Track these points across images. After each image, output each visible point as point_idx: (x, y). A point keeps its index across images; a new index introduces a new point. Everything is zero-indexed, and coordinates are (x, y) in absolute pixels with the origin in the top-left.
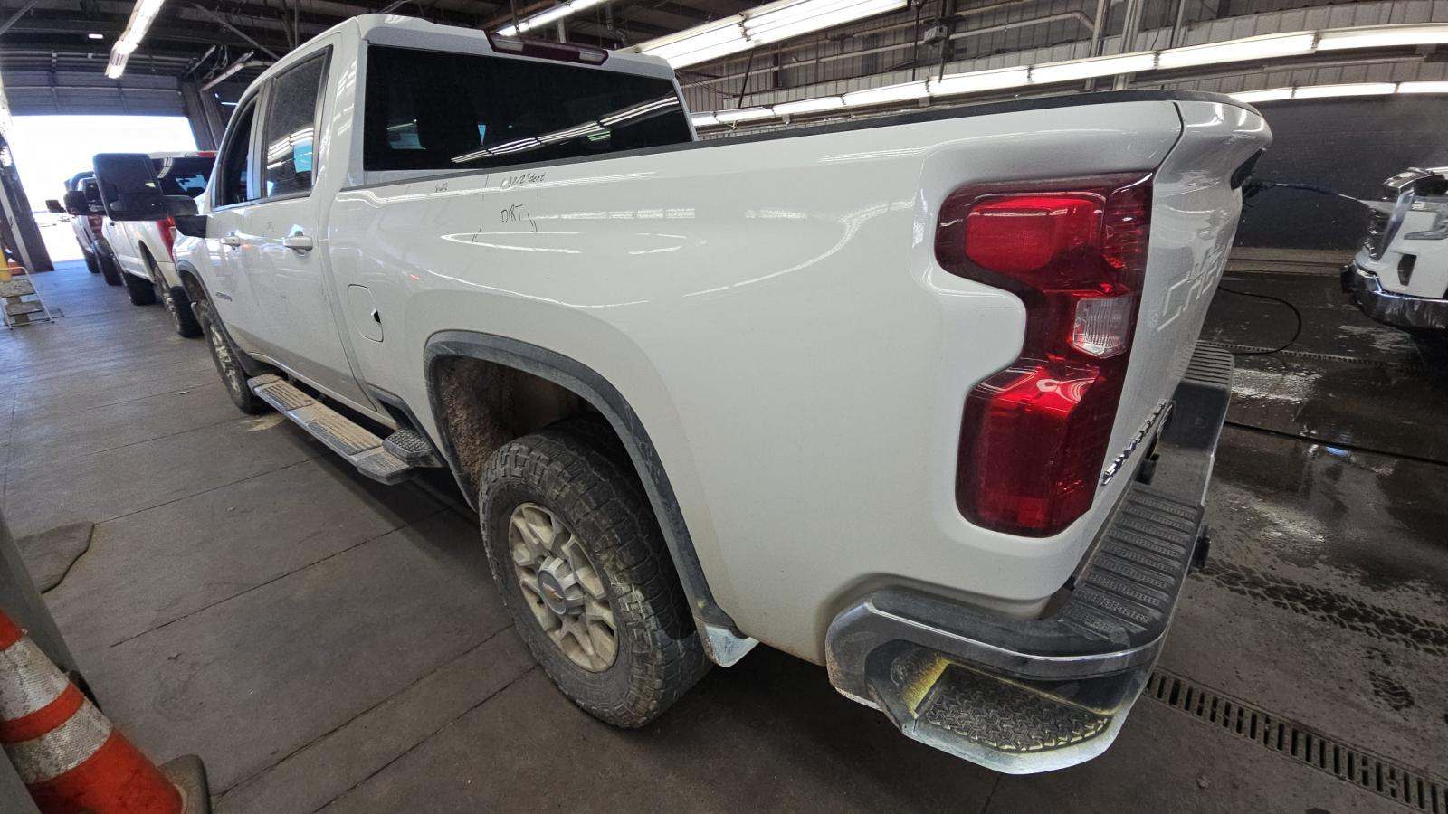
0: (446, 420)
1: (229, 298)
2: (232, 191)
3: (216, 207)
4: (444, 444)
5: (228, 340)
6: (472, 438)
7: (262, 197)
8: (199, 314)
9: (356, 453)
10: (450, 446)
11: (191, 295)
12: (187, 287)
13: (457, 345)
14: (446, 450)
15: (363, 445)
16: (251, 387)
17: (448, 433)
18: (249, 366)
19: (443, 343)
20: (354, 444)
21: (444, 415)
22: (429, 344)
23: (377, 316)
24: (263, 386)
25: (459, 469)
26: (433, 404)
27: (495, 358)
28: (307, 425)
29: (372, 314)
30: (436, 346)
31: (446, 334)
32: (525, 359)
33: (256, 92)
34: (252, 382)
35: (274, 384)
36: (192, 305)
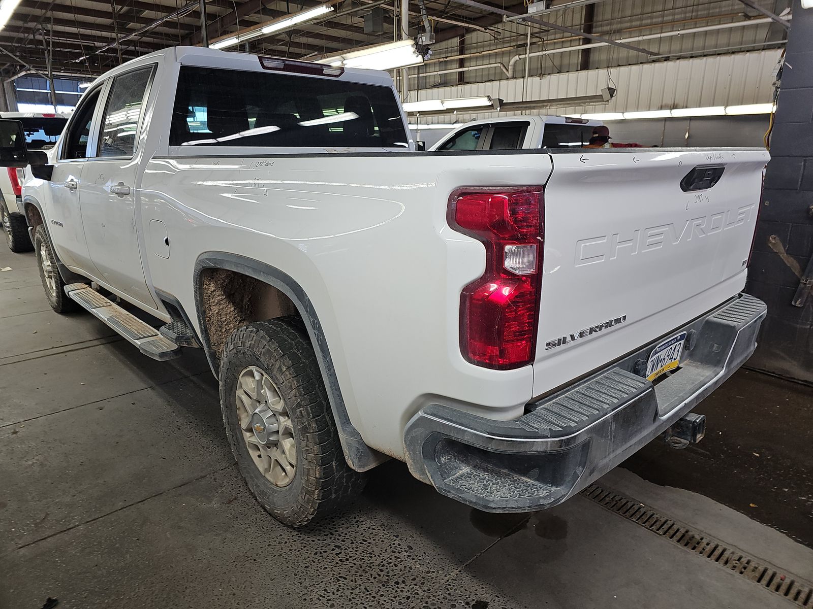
0: (204, 312)
1: (61, 225)
2: (75, 150)
3: (61, 159)
4: (201, 328)
5: (53, 256)
6: (220, 327)
7: (97, 157)
8: (33, 236)
9: (140, 338)
10: (205, 331)
11: (30, 221)
12: (27, 215)
13: (215, 261)
14: (202, 333)
15: (145, 334)
16: (66, 292)
17: (204, 321)
18: (65, 276)
19: (207, 259)
20: (138, 332)
21: (203, 309)
22: (199, 259)
23: (167, 241)
24: (74, 291)
25: (209, 347)
26: (196, 300)
27: (237, 269)
28: (106, 319)
29: (164, 239)
30: (203, 261)
31: (211, 253)
32: (254, 270)
33: (102, 84)
34: (67, 288)
35: (83, 290)
36: (29, 229)
